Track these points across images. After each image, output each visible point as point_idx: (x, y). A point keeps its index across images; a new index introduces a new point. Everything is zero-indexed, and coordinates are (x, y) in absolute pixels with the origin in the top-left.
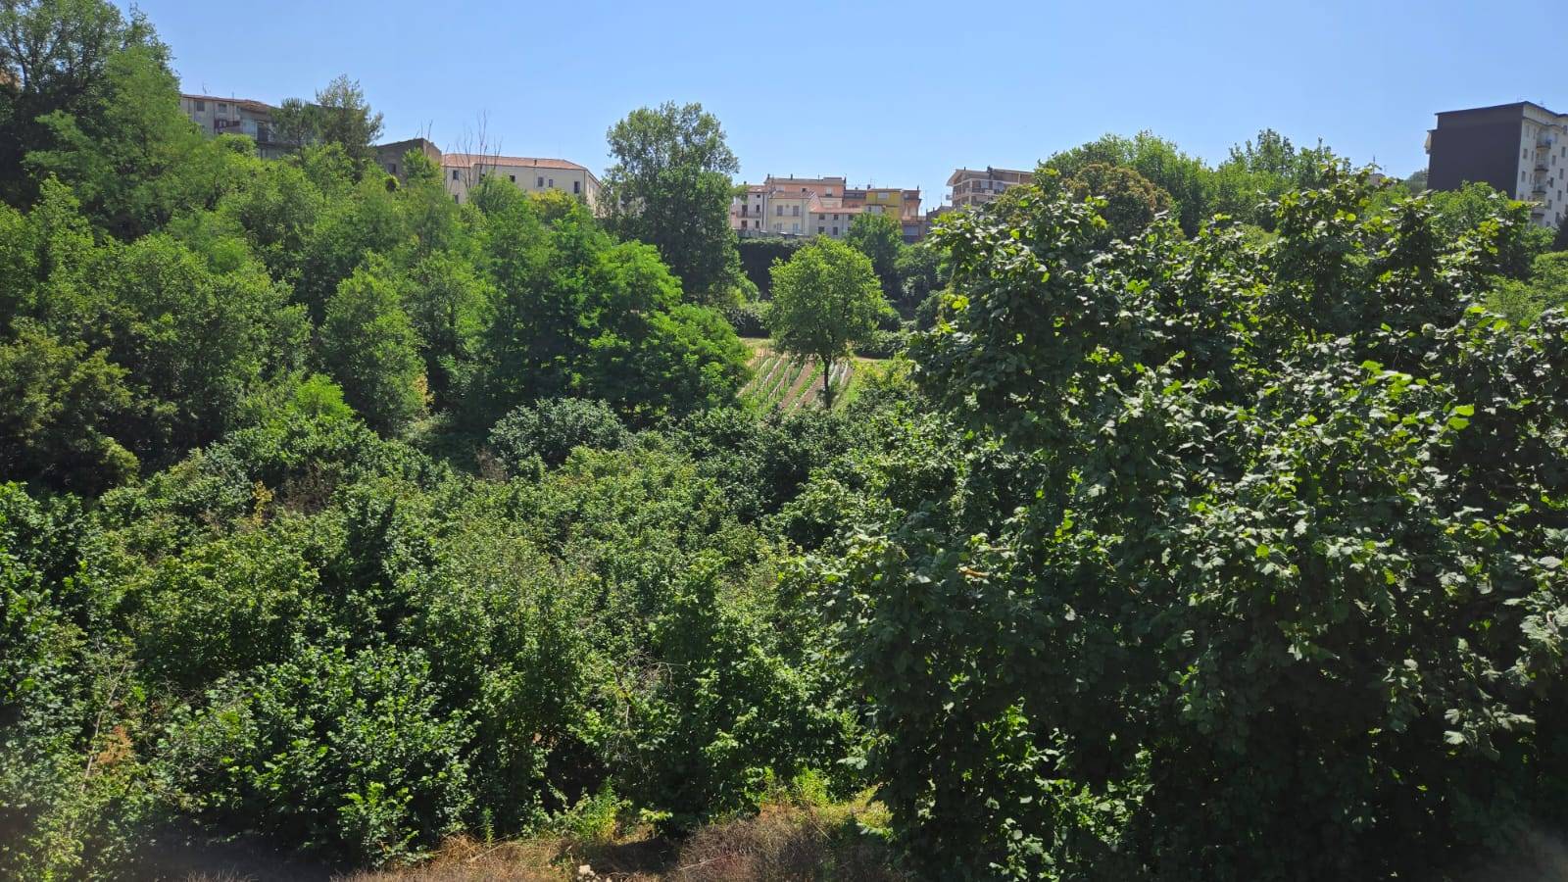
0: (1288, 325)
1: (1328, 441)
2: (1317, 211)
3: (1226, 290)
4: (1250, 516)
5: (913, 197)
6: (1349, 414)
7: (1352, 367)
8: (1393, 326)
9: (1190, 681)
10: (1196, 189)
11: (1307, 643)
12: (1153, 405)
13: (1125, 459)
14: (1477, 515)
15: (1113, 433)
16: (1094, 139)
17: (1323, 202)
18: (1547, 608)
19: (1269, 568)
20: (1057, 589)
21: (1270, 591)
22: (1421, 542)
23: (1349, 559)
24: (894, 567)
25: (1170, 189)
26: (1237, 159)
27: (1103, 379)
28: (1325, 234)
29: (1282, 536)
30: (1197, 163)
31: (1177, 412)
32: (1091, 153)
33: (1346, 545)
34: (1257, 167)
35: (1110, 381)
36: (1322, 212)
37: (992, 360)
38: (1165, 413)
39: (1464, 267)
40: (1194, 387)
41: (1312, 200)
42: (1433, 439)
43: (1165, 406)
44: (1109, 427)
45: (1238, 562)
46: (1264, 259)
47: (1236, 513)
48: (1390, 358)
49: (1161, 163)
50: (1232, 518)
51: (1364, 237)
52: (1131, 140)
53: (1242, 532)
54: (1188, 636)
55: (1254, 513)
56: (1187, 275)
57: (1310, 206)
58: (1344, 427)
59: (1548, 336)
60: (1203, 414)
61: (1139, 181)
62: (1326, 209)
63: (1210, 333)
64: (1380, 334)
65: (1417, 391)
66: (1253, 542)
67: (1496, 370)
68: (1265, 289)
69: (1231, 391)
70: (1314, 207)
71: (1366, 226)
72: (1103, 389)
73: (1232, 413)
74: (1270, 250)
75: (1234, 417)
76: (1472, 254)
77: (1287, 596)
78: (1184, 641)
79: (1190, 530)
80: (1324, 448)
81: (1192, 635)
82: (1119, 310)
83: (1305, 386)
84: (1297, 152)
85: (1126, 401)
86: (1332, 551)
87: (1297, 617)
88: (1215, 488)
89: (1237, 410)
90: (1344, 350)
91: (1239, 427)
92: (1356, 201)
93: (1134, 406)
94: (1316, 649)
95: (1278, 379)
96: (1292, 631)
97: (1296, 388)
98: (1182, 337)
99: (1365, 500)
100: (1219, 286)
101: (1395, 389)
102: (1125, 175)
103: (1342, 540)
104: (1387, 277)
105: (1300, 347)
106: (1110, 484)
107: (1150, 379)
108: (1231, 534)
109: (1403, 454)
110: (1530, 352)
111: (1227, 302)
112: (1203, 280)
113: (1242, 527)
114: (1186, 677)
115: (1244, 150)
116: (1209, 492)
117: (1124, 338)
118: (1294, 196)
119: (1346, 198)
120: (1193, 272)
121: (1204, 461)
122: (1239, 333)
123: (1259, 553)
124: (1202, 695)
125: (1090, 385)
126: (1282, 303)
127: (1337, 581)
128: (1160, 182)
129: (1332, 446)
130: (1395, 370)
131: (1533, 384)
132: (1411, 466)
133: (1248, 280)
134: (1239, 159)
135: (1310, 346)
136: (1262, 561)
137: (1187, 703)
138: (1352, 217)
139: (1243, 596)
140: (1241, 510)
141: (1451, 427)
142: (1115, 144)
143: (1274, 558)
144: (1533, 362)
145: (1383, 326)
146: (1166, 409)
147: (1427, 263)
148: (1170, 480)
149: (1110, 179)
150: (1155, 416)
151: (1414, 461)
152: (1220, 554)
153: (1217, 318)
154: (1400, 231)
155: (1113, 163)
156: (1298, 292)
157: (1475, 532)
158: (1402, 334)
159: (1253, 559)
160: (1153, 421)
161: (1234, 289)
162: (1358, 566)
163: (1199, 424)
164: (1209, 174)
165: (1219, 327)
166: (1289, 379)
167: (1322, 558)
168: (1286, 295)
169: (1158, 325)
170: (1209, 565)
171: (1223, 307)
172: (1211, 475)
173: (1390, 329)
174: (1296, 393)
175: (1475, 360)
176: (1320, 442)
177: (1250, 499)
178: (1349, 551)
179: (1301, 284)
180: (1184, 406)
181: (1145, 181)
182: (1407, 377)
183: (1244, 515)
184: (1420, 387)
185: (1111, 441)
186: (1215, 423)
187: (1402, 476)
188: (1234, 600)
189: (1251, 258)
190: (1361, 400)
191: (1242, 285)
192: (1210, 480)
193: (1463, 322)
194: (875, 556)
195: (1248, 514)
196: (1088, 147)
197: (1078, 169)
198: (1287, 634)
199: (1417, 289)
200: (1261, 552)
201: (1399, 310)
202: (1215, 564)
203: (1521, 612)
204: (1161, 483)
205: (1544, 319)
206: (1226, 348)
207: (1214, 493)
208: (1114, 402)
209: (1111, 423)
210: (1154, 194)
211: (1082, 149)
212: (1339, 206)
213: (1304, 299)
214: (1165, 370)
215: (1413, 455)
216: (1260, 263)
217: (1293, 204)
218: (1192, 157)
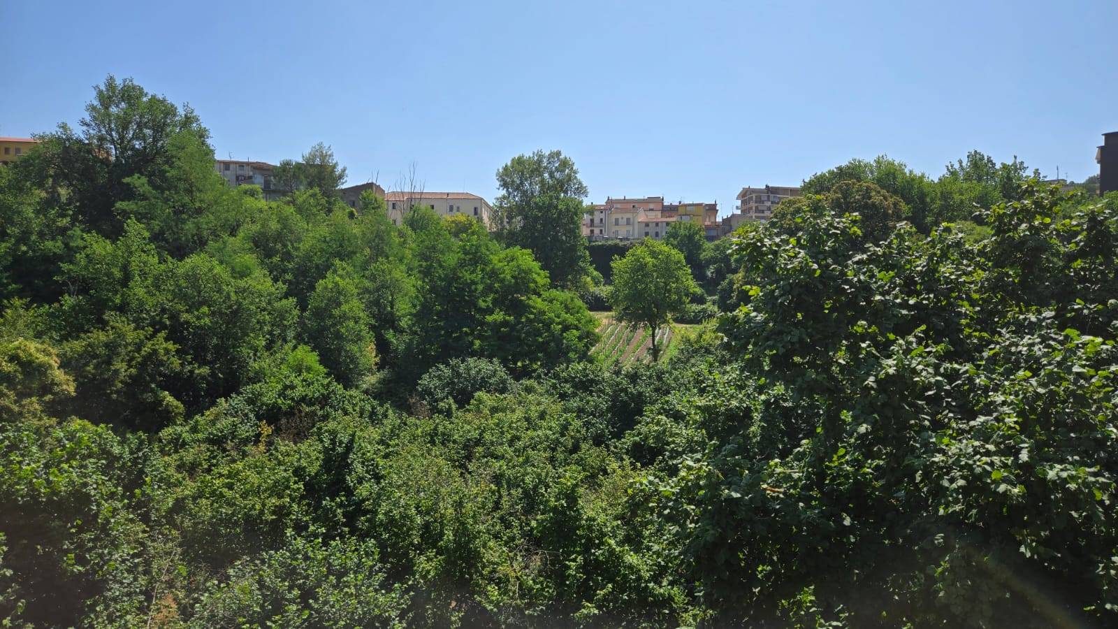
0: (1003, 301)
1: (1041, 390)
2: (1021, 216)
3: (953, 277)
4: (984, 448)
5: (712, 209)
6: (1056, 370)
7: (1056, 334)
8: (1085, 300)
9: (942, 573)
10: (922, 196)
11: (1034, 544)
12: (904, 365)
13: (884, 405)
15: (874, 385)
16: (844, 163)
17: (1025, 210)
19: (1002, 488)
20: (835, 502)
21: (1002, 505)
23: (1065, 481)
24: (714, 486)
25: (903, 197)
26: (952, 173)
27: (863, 345)
28: (1027, 233)
29: (1009, 462)
30: (922, 177)
31: (923, 370)
32: (842, 173)
33: (1062, 470)
34: (968, 178)
35: (869, 346)
36: (1024, 217)
37: (780, 333)
38: (914, 371)
40: (934, 350)
41: (1016, 208)
43: (913, 365)
44: (871, 381)
45: (977, 484)
46: (982, 253)
47: (973, 446)
48: (1085, 326)
49: (895, 178)
50: (970, 450)
51: (1058, 235)
52: (872, 163)
53: (979, 460)
54: (939, 538)
55: (987, 446)
56: (923, 267)
57: (1015, 213)
58: (1053, 379)
60: (942, 370)
61: (879, 192)
62: (1027, 215)
63: (943, 308)
64: (1076, 307)
65: (1107, 350)
66: (988, 468)
68: (982, 275)
69: (961, 352)
70: (1017, 214)
71: (1059, 227)
72: (864, 352)
73: (965, 369)
74: (985, 246)
75: (966, 372)
77: (1017, 509)
78: (936, 542)
79: (938, 458)
80: (1038, 396)
81: (942, 538)
82: (874, 295)
83: (1020, 348)
84: (998, 166)
85: (883, 362)
86: (1051, 474)
87: (1025, 525)
88: (954, 425)
89: (968, 367)
90: (1049, 321)
91: (971, 380)
92: (1050, 208)
93: (890, 366)
94: (1041, 549)
95: (998, 343)
96: (1022, 535)
97: (1013, 349)
98: (921, 314)
99: (1072, 435)
100: (948, 275)
101: (1090, 348)
102: (868, 188)
103: (1058, 467)
104: (1078, 264)
105: (1014, 318)
106: (874, 424)
107: (900, 345)
108: (971, 462)
109: (1100, 400)
111: (956, 286)
112: (936, 271)
113: (978, 456)
114: (940, 570)
115: (957, 166)
116: (950, 428)
117: (879, 315)
118: (1001, 206)
119: (1043, 207)
120: (928, 264)
121: (944, 404)
122: (965, 308)
123: (993, 477)
124: (953, 584)
125: (853, 350)
126: (996, 285)
127: (1056, 497)
128: (895, 192)
129: (1045, 394)
130: (1089, 335)
132: (1107, 408)
133: (970, 269)
134: (953, 173)
135: (1022, 317)
136: (997, 483)
137: (941, 590)
138: (1048, 220)
139: (981, 509)
140: (977, 443)
142: (860, 166)
143: (1005, 480)
145: (1078, 301)
146: (914, 368)
147: (1108, 253)
148: (919, 420)
149: (857, 191)
150: (905, 373)
151: (1109, 405)
152: (963, 477)
153: (947, 297)
154: (1086, 230)
155: (859, 180)
156: (1009, 276)
158: (1093, 306)
159: (989, 481)
160: (905, 375)
161: (959, 276)
162: (1073, 486)
163: (939, 378)
164: (933, 185)
165: (949, 304)
166: (1007, 343)
167: (1043, 481)
168: (999, 279)
169: (905, 305)
170: (954, 486)
171: (951, 290)
172: (951, 415)
173: (1083, 303)
174: (1013, 354)
176: (1035, 391)
177: (984, 434)
178: (1064, 475)
179: (1010, 270)
180: (928, 365)
181: (884, 192)
182: (1099, 340)
183: (979, 447)
184: (1109, 347)
185: (873, 392)
186: (952, 376)
187: (1100, 416)
188: (974, 511)
189: (971, 252)
190: (1064, 359)
191: (965, 273)
192: (950, 419)
194: (699, 478)
195: (983, 446)
196: (840, 169)
197: (833, 185)
198: (1019, 538)
199: (1102, 272)
200: (994, 475)
201: (1089, 288)
202: (959, 484)
204: (913, 422)
206: (957, 320)
207: (953, 429)
208: (873, 363)
209: (872, 379)
210: (891, 201)
211: (835, 170)
212: (1036, 212)
213: (1013, 281)
214: (911, 338)
215: (1109, 401)
216: (978, 255)
217: (1001, 212)
218: (918, 173)
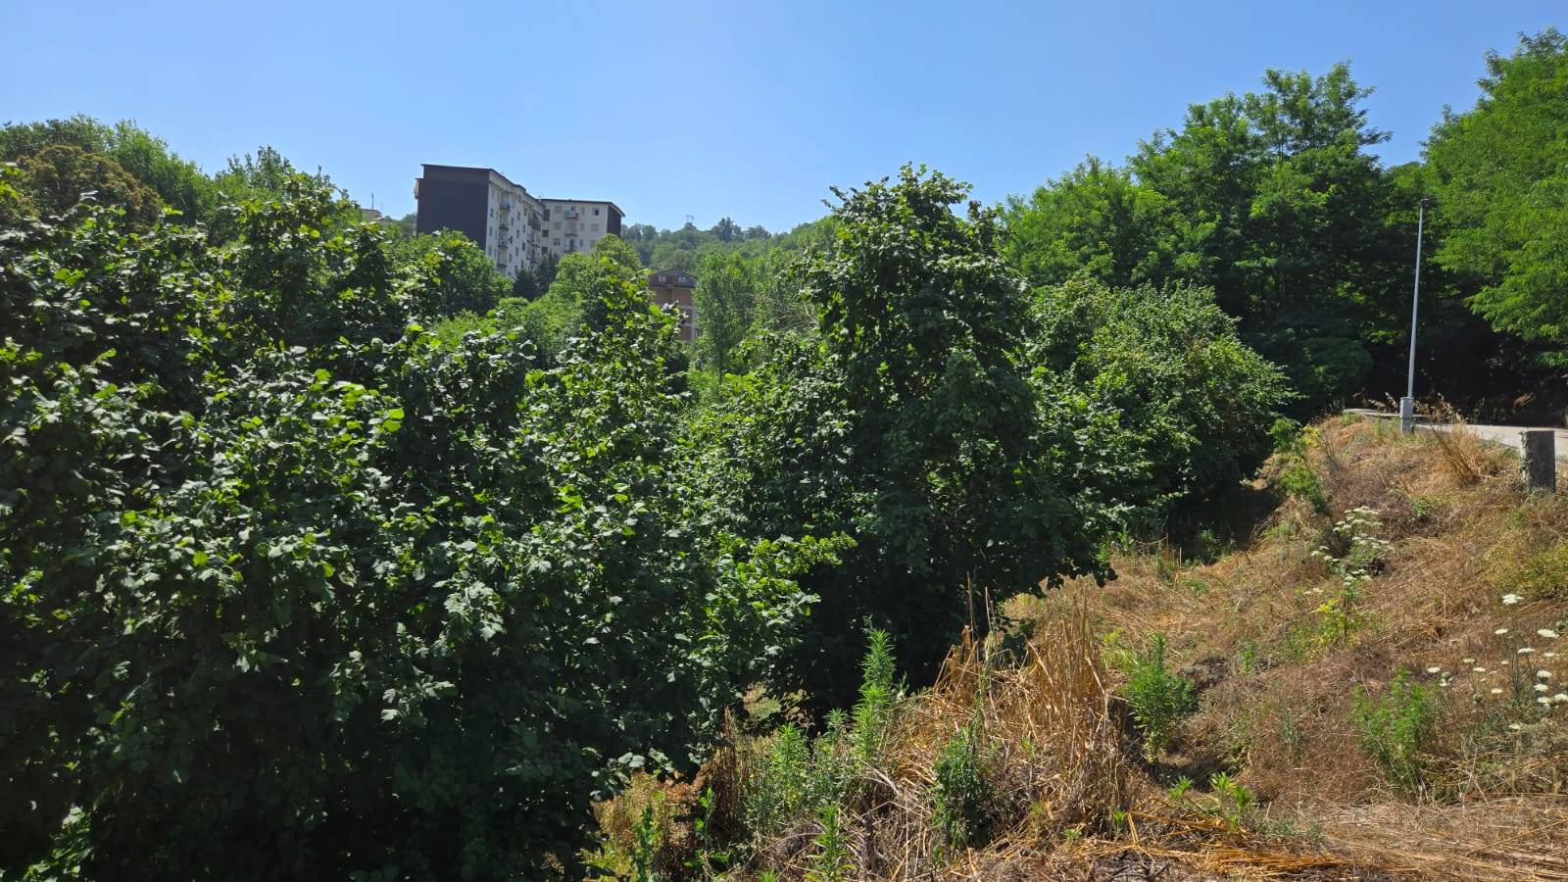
0: (257, 335)
1: (273, 445)
2: (281, 222)
3: (178, 290)
4: (190, 525)
6: (294, 418)
7: (305, 376)
8: (351, 340)
11: (254, 652)
12: (72, 409)
14: (412, 509)
15: (23, 442)
16: (64, 116)
17: (287, 214)
18: (465, 585)
19: (205, 575)
22: (361, 537)
23: (290, 556)
26: (236, 170)
27: (17, 382)
28: (290, 246)
29: (227, 545)
30: (192, 166)
31: (103, 416)
32: (56, 132)
33: (287, 543)
34: (258, 183)
35: (26, 384)
36: (286, 224)
39: (414, 292)
40: (133, 390)
41: (276, 210)
42: (371, 441)
44: (17, 435)
45: (171, 575)
47: (172, 523)
49: (148, 160)
50: (167, 528)
51: (327, 255)
52: (111, 128)
53: (179, 541)
54: (122, 669)
55: (194, 522)
56: (133, 270)
57: (274, 216)
58: (289, 430)
59: (469, 353)
60: (143, 420)
61: (120, 175)
62: (290, 222)
64: (340, 347)
65: (369, 401)
66: (190, 551)
67: (431, 382)
68: (230, 295)
71: (330, 245)
72: (18, 393)
73: (177, 418)
74: (234, 256)
75: (179, 423)
76: (420, 281)
79: (116, 545)
80: (270, 453)
81: (127, 666)
86: (274, 551)
88: (158, 501)
89: (183, 416)
90: (299, 359)
91: (186, 435)
93: (49, 410)
94: (264, 657)
96: (238, 642)
99: (308, 500)
101: (350, 399)
102: (101, 164)
103: (284, 539)
104: (349, 294)
106: (17, 503)
107: (73, 380)
108: (165, 545)
109: (344, 457)
110: (456, 367)
113: (182, 536)
114: (118, 715)
115: (243, 163)
116: (150, 504)
117: (41, 332)
118: (257, 203)
119: (308, 214)
120: (139, 267)
121: (149, 473)
122: (196, 337)
123: (196, 561)
126: (244, 311)
127: (278, 579)
128: (147, 180)
129: (280, 451)
131: (460, 396)
132: (352, 467)
133: (207, 284)
134: (238, 172)
136: (199, 569)
138: (316, 234)
139: (185, 612)
140: (178, 519)
141: (387, 430)
143: (213, 565)
144: (459, 376)
145: (342, 339)
146: (90, 413)
147: (383, 286)
148: (104, 496)
149: (83, 166)
150: (75, 421)
151: (355, 462)
152: (154, 570)
154: (357, 251)
155: (88, 148)
156: (265, 302)
157: (409, 525)
158: (359, 347)
159: (190, 568)
160: (74, 426)
161: (188, 290)
162: (298, 565)
163: (134, 430)
164: (204, 180)
165: (173, 331)
166: (243, 386)
167: (267, 560)
168: (252, 302)
170: (141, 582)
171: (175, 309)
172: (156, 487)
173: (348, 343)
174: (250, 400)
175: (414, 373)
176: (266, 446)
177: (190, 507)
178: (290, 548)
179: (267, 294)
180: (113, 409)
181: (127, 175)
182: (359, 388)
183: (181, 524)
184: (372, 397)
185: (19, 452)
186: (162, 431)
187: (345, 478)
188: (175, 619)
189: (215, 262)
190: (306, 405)
191: (201, 289)
192: (153, 493)
193: (404, 338)
195: (185, 523)
196: (55, 124)
197: (41, 147)
198: (234, 645)
199: (374, 308)
200: (199, 559)
201: (359, 326)
202: (145, 577)
203: (445, 592)
204: (92, 500)
205: (466, 339)
209: (19, 431)
210: (140, 191)
211: (47, 125)
212: (305, 222)
213: (270, 309)
214: (91, 369)
215: (353, 458)
216: (224, 267)
217: (256, 211)
218: (185, 159)
